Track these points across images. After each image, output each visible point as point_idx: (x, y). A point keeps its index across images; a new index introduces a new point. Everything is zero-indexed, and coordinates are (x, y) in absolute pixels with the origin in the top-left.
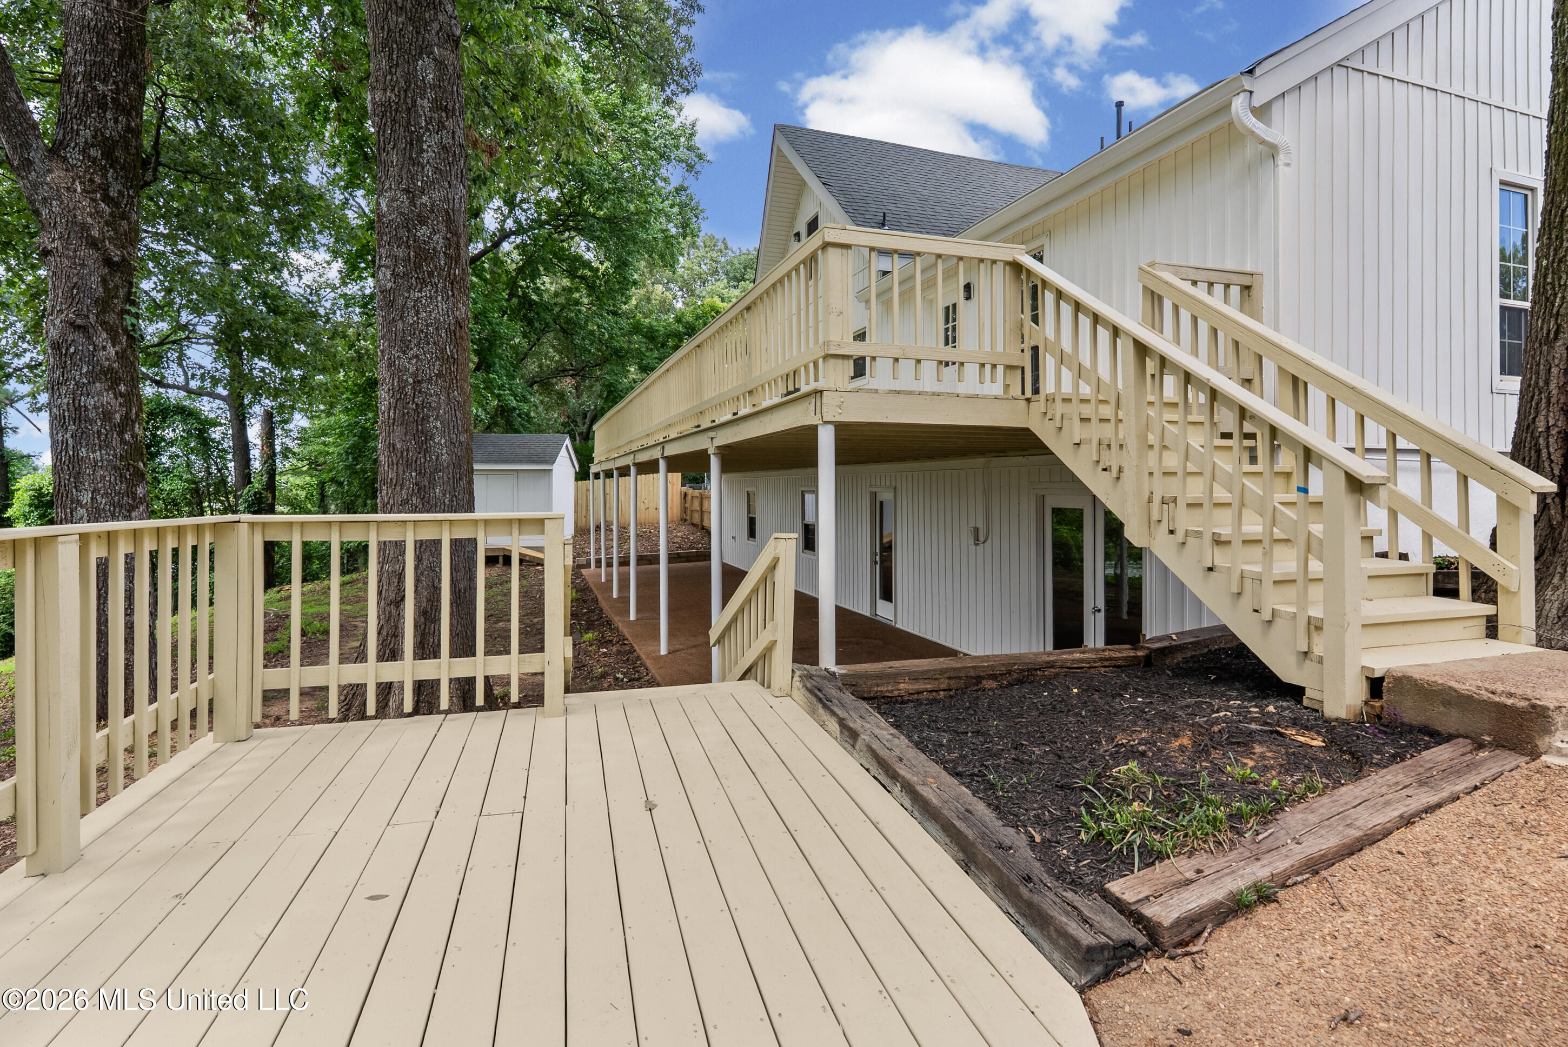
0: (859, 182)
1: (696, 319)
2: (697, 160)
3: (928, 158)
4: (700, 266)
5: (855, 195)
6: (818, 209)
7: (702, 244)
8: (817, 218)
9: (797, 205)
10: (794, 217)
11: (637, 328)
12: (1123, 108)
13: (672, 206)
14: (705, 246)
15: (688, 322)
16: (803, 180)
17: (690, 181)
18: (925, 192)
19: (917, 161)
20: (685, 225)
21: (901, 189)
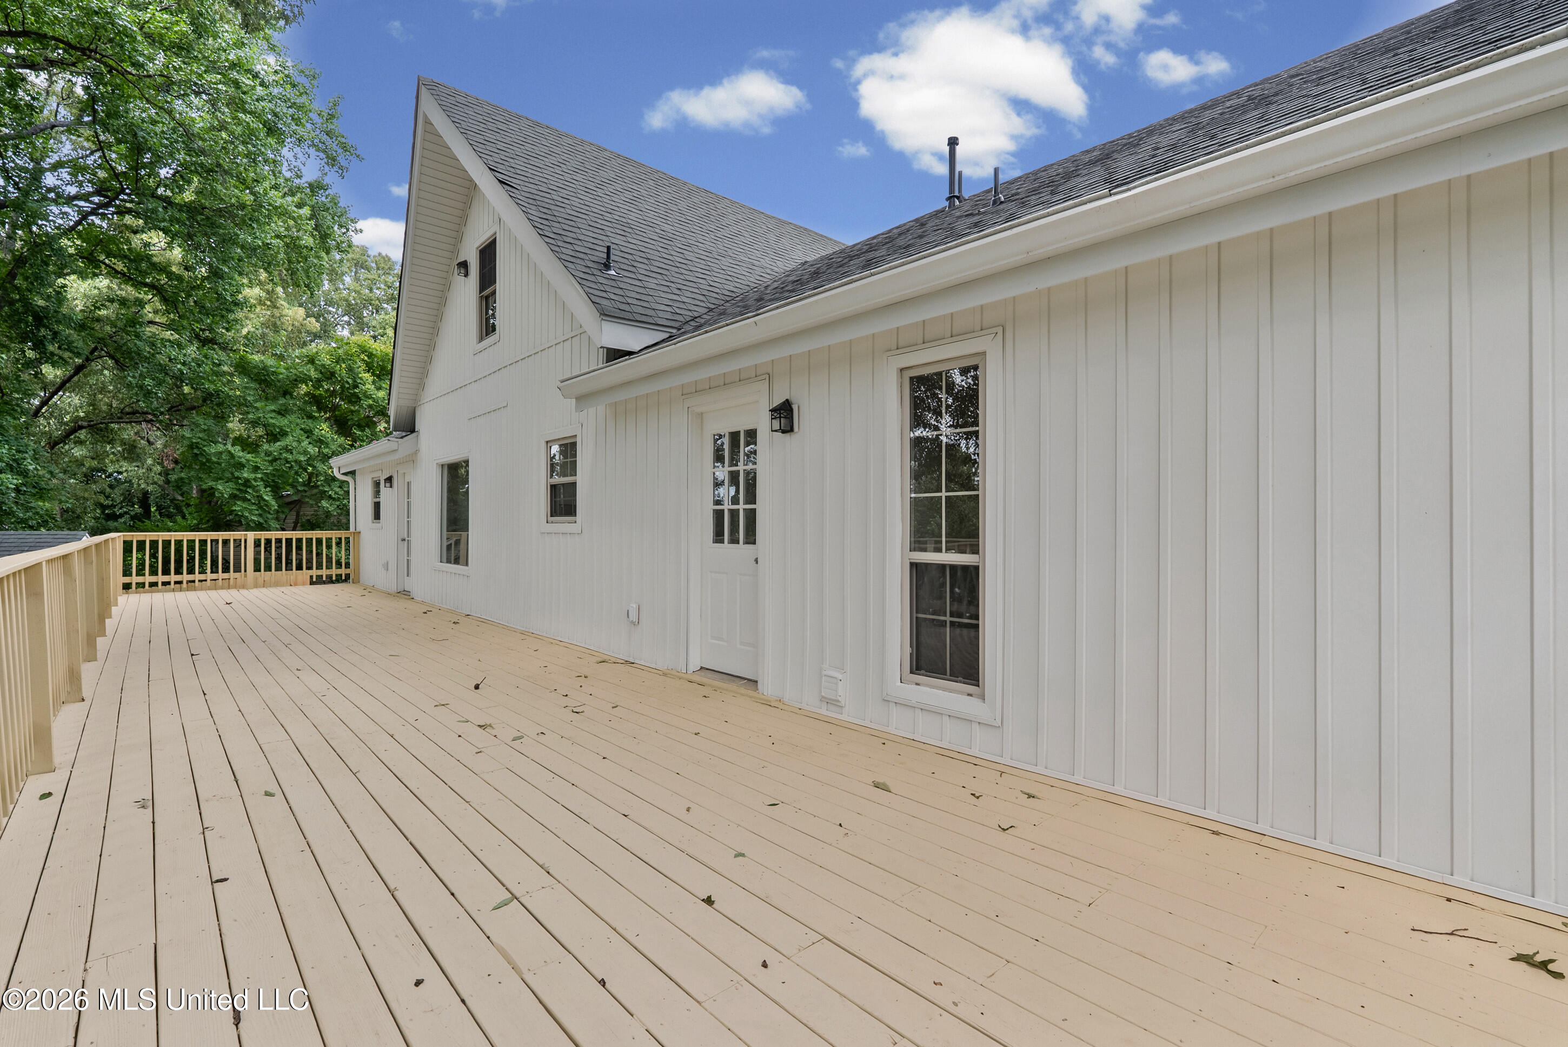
0: (564, 193)
1: (337, 362)
2: (340, 151)
3: (666, 182)
4: (371, 290)
5: (558, 211)
6: (495, 228)
7: (374, 265)
8: (494, 241)
9: (463, 218)
10: (458, 238)
11: (243, 367)
12: (958, 148)
13: (300, 206)
14: (378, 269)
15: (323, 366)
16: (471, 180)
17: (331, 178)
18: (667, 228)
19: (651, 183)
20: (323, 236)
21: (633, 216)
